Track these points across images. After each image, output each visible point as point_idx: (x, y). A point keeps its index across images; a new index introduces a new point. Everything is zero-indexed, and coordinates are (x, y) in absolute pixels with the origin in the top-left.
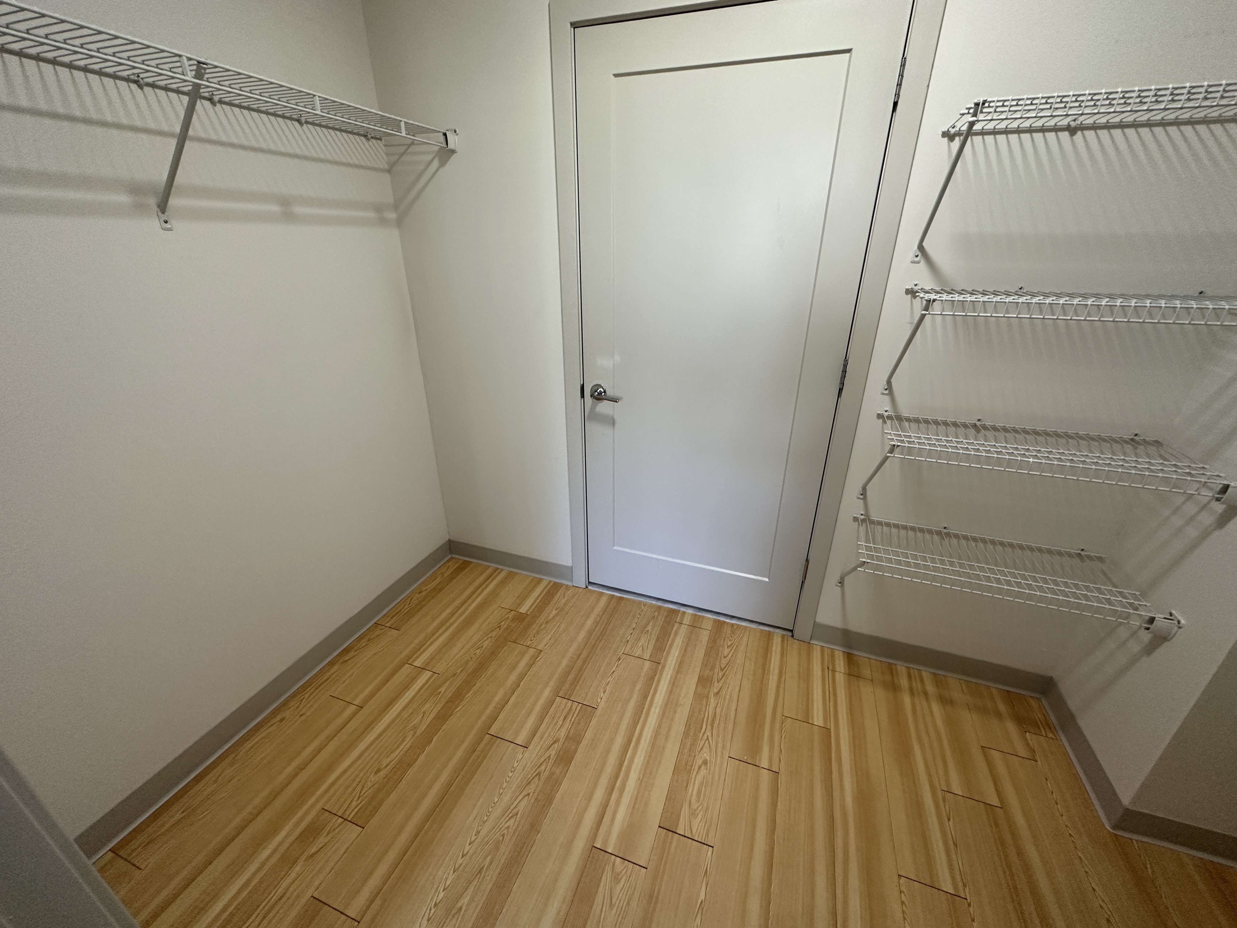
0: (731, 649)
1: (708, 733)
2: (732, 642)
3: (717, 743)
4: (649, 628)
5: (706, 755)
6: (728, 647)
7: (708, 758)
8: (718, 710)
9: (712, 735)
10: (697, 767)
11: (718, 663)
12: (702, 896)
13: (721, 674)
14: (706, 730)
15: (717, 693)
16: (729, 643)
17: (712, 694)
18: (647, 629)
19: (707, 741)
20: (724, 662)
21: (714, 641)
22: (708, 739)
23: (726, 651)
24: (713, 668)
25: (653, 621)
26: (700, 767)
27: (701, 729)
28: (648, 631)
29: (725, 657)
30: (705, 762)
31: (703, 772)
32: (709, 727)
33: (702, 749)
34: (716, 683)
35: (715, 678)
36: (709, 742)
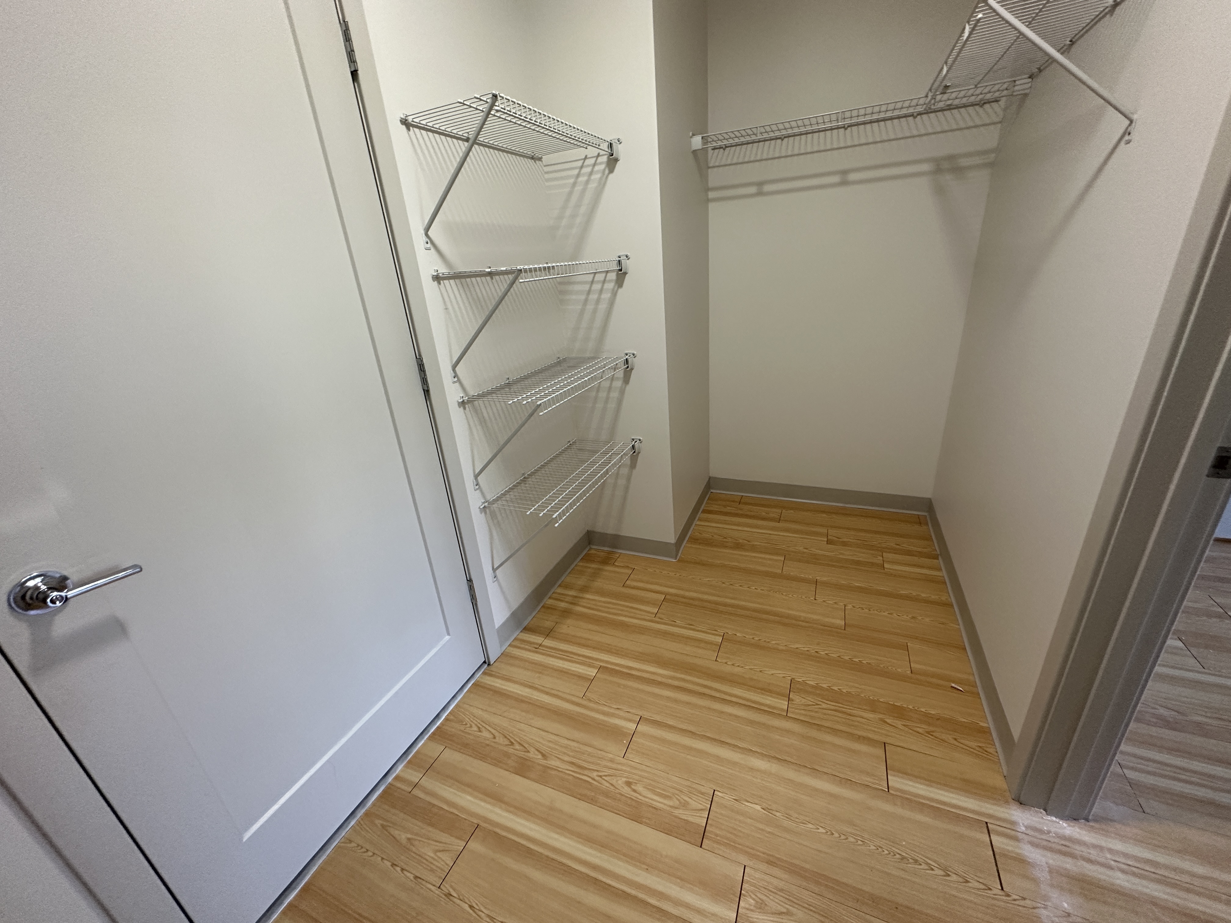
0: (483, 729)
1: (594, 774)
2: (474, 725)
3: (606, 767)
4: (403, 837)
5: (620, 782)
6: (480, 731)
7: (624, 779)
8: (566, 758)
9: (598, 771)
10: (633, 793)
11: (501, 747)
12: (758, 807)
13: (517, 747)
14: (589, 777)
15: (543, 755)
16: (475, 728)
17: (543, 762)
18: (404, 841)
19: (604, 777)
20: (500, 740)
21: (466, 745)
22: (601, 776)
23: (485, 734)
24: (507, 755)
25: (392, 831)
26: (635, 791)
27: (588, 781)
28: (409, 839)
29: (495, 738)
30: (629, 784)
31: (639, 788)
32: (586, 772)
33: (612, 785)
34: (528, 754)
35: (521, 754)
36: (606, 776)
